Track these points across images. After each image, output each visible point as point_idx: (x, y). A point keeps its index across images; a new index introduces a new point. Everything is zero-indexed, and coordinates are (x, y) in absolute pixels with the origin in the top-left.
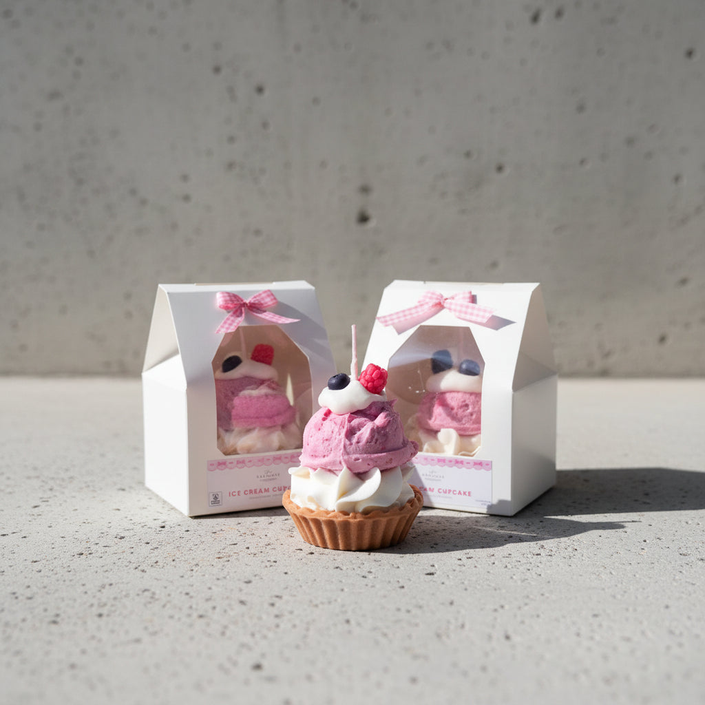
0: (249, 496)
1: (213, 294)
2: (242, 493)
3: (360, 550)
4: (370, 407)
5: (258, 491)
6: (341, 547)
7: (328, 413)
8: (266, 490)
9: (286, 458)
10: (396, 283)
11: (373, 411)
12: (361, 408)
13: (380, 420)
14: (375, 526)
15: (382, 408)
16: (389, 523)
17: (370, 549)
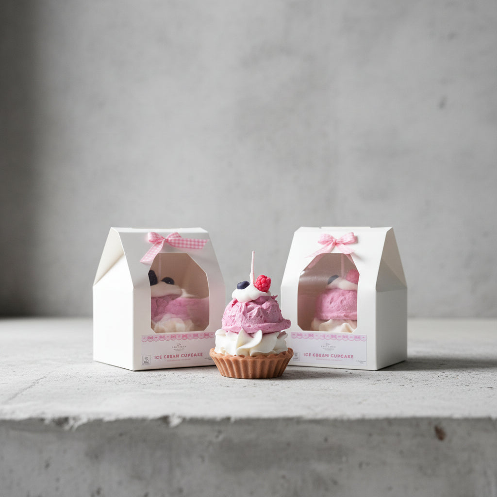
0: (167, 359)
1: (146, 234)
2: (162, 357)
3: (254, 378)
4: (259, 298)
5: (172, 356)
6: (243, 376)
7: (236, 302)
8: (178, 356)
9: (190, 336)
10: (302, 229)
11: (261, 300)
12: (254, 299)
13: (264, 306)
14: (263, 363)
15: (266, 299)
16: (271, 362)
17: (261, 378)
